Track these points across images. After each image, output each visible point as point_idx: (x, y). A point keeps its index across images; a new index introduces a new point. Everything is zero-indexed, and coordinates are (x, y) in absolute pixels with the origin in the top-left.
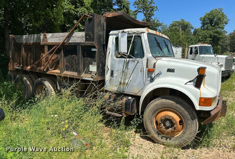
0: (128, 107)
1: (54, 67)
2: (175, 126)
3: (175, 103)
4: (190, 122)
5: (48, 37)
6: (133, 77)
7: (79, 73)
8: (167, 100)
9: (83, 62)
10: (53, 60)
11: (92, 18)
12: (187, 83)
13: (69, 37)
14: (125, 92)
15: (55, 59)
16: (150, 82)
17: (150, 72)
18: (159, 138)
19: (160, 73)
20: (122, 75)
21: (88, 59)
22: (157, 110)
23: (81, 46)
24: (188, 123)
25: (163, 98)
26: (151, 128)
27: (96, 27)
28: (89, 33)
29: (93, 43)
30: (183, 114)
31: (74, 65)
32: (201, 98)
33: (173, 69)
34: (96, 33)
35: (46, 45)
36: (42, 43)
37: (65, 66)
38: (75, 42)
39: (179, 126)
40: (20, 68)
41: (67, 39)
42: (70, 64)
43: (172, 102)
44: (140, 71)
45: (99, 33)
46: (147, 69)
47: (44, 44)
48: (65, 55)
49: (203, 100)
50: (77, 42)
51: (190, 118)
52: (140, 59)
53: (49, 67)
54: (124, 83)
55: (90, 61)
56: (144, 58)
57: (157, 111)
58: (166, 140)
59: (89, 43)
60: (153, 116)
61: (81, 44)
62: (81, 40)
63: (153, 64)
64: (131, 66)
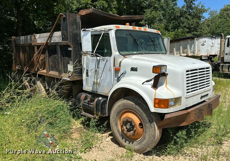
0: (98, 108)
1: (43, 67)
2: (135, 129)
3: (134, 104)
4: (148, 125)
5: (37, 37)
6: (103, 76)
7: (60, 72)
8: (128, 101)
9: (62, 61)
10: (42, 60)
11: (65, 17)
12: (144, 82)
13: (50, 37)
14: (98, 93)
15: (43, 59)
16: (117, 82)
17: (117, 71)
18: (122, 141)
19: (125, 72)
20: (95, 75)
21: (66, 58)
22: (120, 111)
23: (59, 46)
24: (147, 126)
25: (125, 99)
26: (116, 130)
27: (69, 26)
28: (64, 33)
29: (67, 43)
30: (142, 116)
31: (56, 65)
32: (155, 99)
33: (136, 68)
34: (70, 32)
35: (36, 46)
36: (33, 44)
37: (50, 66)
38: (55, 42)
39: (140, 129)
40: (20, 68)
41: (49, 39)
42: (54, 64)
43: (132, 103)
44: (108, 70)
45: (74, 32)
46: (114, 67)
47: (34, 45)
48: (50, 55)
49: (157, 101)
50: (56, 42)
51: (148, 121)
52: (108, 58)
53: (39, 68)
54: (97, 83)
55: (68, 61)
56: (111, 57)
57: (121, 113)
58: (129, 143)
59: (65, 42)
60: (118, 117)
61: (59, 44)
62: (59, 39)
63: (119, 63)
64: (102, 64)
